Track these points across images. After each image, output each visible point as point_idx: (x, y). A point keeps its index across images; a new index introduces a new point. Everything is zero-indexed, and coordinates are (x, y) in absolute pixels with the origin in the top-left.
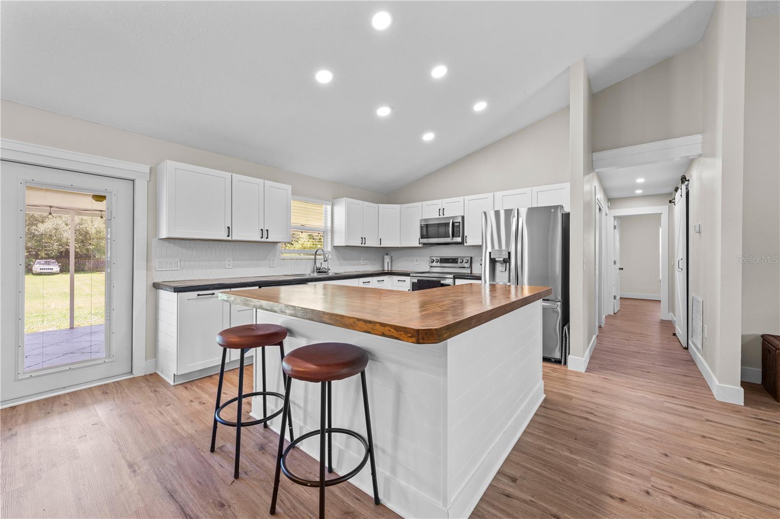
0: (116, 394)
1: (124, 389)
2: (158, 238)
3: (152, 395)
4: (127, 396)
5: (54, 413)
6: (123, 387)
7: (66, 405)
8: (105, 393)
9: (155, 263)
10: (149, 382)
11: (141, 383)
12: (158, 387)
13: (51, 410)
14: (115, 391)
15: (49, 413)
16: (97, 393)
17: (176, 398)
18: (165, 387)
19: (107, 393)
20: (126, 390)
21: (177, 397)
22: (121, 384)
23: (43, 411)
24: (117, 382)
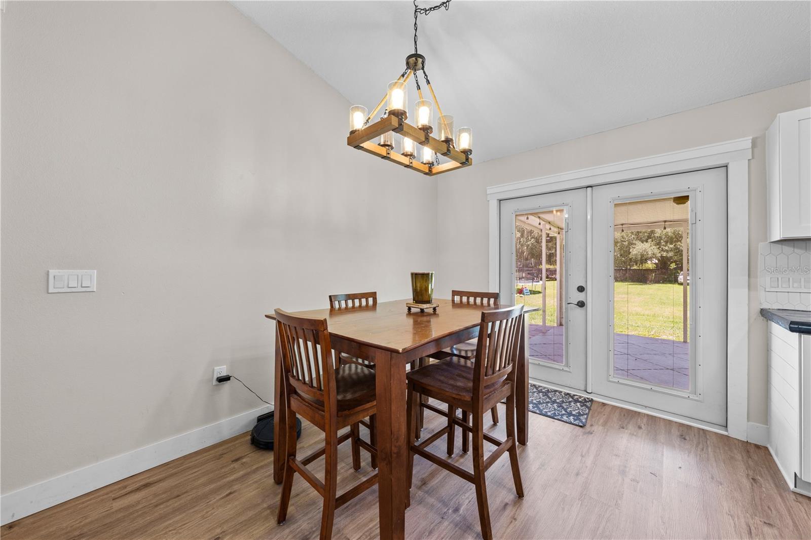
0: (695, 446)
1: (707, 447)
2: (769, 241)
3: (746, 483)
4: (708, 460)
5: (626, 431)
6: (708, 442)
7: (640, 428)
8: (683, 437)
9: (764, 280)
10: (750, 457)
11: (735, 451)
12: (761, 476)
13: (626, 425)
14: (695, 442)
15: (623, 428)
16: (675, 432)
17: (791, 523)
18: (775, 484)
19: (685, 439)
20: (710, 449)
21: (794, 522)
22: (708, 437)
23: (620, 423)
24: (703, 429)
